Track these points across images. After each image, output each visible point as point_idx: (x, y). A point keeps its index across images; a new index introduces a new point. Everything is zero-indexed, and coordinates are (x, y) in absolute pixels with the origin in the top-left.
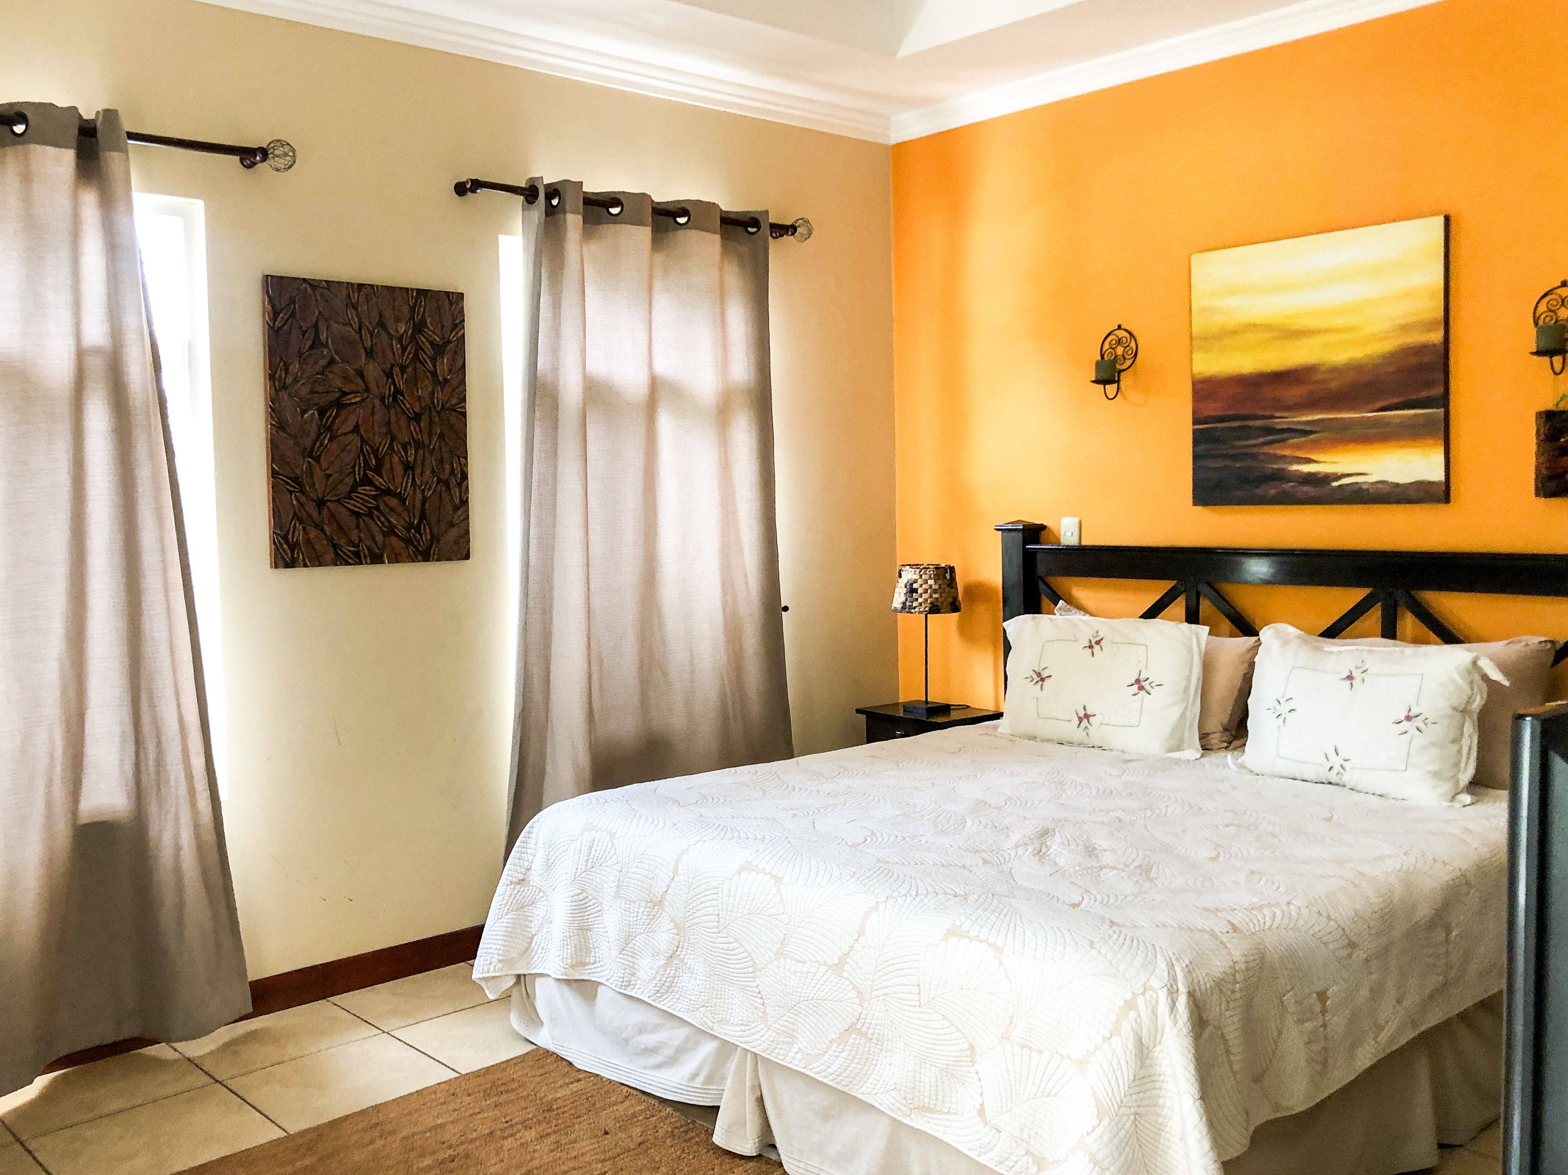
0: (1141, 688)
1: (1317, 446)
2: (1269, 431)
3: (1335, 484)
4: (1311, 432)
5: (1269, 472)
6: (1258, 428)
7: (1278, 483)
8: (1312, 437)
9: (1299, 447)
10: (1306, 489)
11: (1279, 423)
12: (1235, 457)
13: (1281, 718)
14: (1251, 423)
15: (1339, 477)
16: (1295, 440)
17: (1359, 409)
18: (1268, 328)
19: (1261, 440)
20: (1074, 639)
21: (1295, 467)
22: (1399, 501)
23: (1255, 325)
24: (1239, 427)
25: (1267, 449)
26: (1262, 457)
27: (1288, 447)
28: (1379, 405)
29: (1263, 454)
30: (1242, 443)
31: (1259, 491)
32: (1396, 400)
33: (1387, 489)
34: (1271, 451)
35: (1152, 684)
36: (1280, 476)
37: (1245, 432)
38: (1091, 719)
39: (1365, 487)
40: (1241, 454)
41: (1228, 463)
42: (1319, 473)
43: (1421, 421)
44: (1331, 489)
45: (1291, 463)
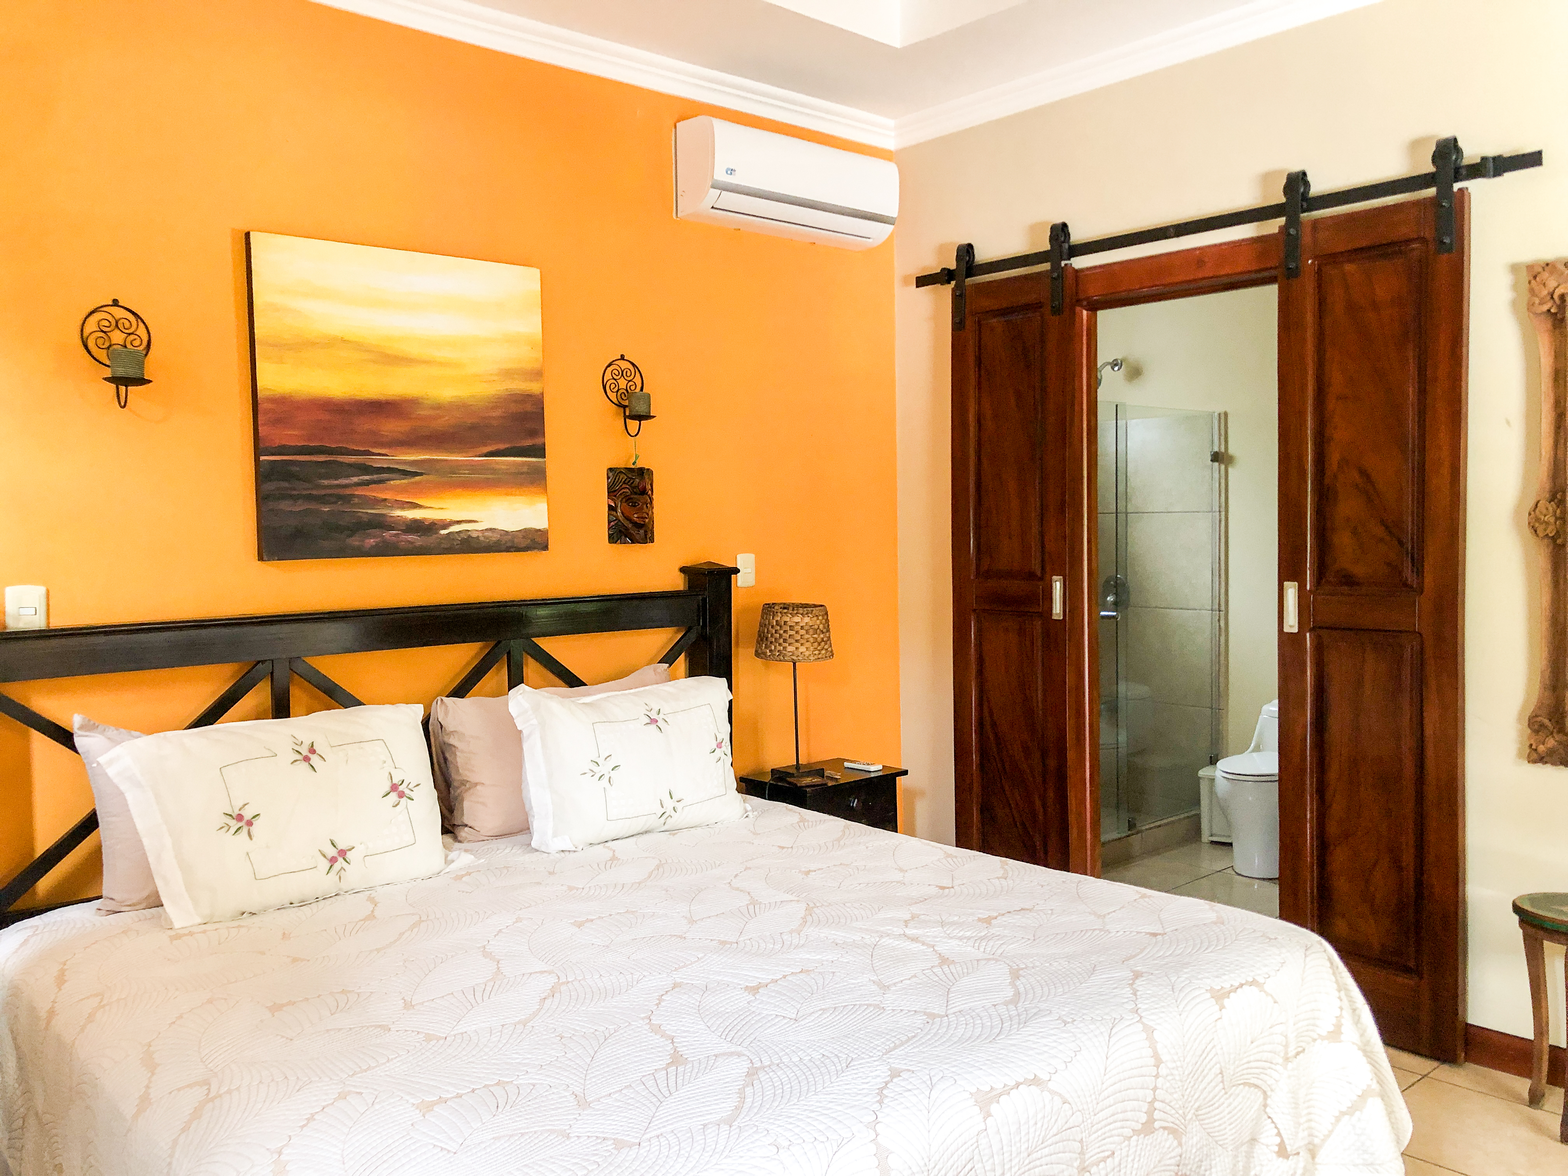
0: (401, 795)
1: (422, 490)
2: (365, 469)
3: (443, 532)
4: (416, 474)
5: (365, 519)
6: (350, 465)
7: (376, 532)
8: (418, 478)
9: (404, 490)
10: (411, 537)
11: (377, 462)
12: (322, 499)
13: (605, 779)
14: (341, 458)
15: (446, 525)
16: (398, 482)
17: (467, 452)
18: (358, 346)
19: (355, 479)
20: (269, 754)
21: (398, 513)
22: (508, 550)
23: (343, 340)
24: (326, 461)
25: (359, 492)
26: (356, 500)
27: (392, 489)
28: (486, 450)
29: (358, 496)
30: (326, 482)
31: (355, 541)
32: (502, 446)
33: (495, 537)
34: (368, 494)
35: (410, 786)
36: (381, 524)
37: (335, 470)
38: (349, 855)
39: (474, 535)
40: (330, 495)
41: (313, 506)
42: (425, 519)
43: (525, 469)
44: (438, 538)
45: (392, 507)
